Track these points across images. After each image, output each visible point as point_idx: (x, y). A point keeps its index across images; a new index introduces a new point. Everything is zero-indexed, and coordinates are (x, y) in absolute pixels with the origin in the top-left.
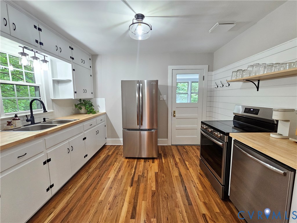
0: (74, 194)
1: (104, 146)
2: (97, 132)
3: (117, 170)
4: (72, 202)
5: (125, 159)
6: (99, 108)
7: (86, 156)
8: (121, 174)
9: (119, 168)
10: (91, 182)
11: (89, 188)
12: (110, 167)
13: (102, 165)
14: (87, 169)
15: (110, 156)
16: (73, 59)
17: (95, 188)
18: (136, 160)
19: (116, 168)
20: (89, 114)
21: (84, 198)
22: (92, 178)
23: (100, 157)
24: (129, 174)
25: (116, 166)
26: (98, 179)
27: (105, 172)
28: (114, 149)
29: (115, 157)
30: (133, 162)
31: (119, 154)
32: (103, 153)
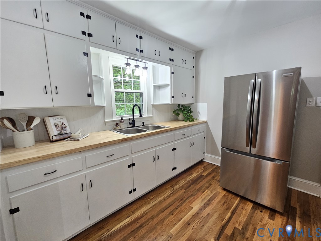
0: (151, 207)
1: (201, 162)
2: (192, 144)
3: (205, 201)
4: (147, 216)
5: (221, 189)
6: (199, 116)
7: (175, 168)
8: (208, 210)
9: (209, 201)
10: (172, 201)
11: (166, 209)
12: (199, 193)
13: (190, 186)
14: (174, 183)
15: (203, 177)
16: (173, 60)
17: (171, 213)
18: (239, 199)
19: (204, 198)
20: (186, 121)
21: (158, 218)
22: (175, 197)
23: (191, 174)
24: (221, 217)
25: (206, 195)
26: (180, 202)
27: (190, 197)
28: (211, 169)
29: (209, 181)
30: (232, 200)
31: (216, 178)
32: (197, 170)
